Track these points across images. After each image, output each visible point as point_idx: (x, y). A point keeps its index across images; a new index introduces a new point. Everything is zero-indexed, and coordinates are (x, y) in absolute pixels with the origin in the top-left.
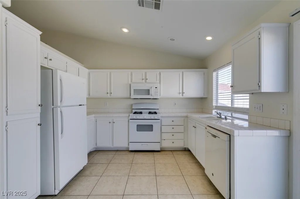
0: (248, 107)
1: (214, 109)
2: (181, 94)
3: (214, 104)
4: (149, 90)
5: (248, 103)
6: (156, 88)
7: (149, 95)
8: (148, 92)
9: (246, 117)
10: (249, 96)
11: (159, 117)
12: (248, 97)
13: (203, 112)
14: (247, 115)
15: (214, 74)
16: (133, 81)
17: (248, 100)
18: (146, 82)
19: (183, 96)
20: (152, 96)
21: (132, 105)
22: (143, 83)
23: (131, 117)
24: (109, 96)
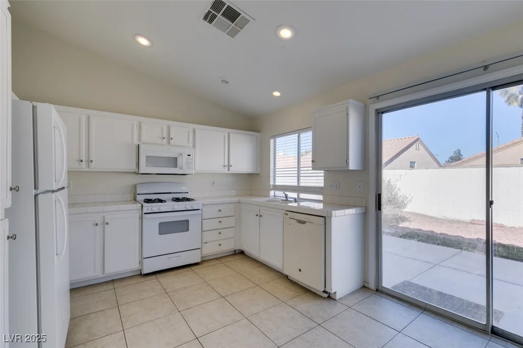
0: (322, 185)
1: (272, 189)
2: (226, 168)
3: (272, 183)
4: (176, 158)
5: (323, 181)
6: (188, 155)
7: (176, 167)
8: (174, 162)
9: (320, 197)
10: (324, 173)
11: (198, 205)
12: (323, 175)
13: (251, 195)
14: (321, 195)
15: (272, 141)
16: (144, 138)
17: (323, 178)
18: (169, 143)
19: (229, 170)
20: (181, 168)
21: (135, 186)
22: (163, 145)
23: (148, 210)
24: (84, 167)
